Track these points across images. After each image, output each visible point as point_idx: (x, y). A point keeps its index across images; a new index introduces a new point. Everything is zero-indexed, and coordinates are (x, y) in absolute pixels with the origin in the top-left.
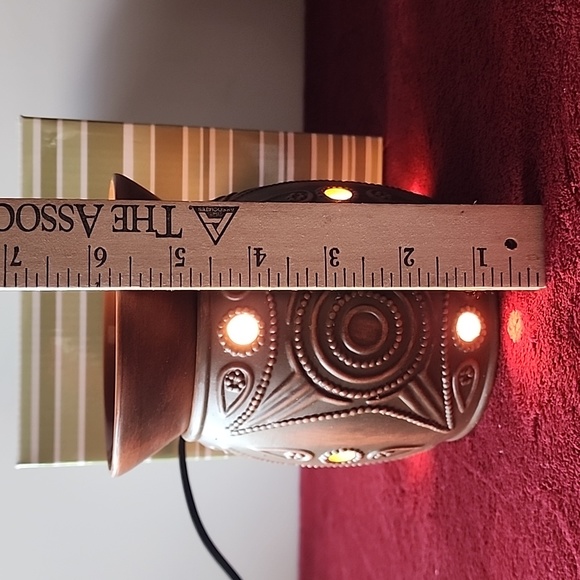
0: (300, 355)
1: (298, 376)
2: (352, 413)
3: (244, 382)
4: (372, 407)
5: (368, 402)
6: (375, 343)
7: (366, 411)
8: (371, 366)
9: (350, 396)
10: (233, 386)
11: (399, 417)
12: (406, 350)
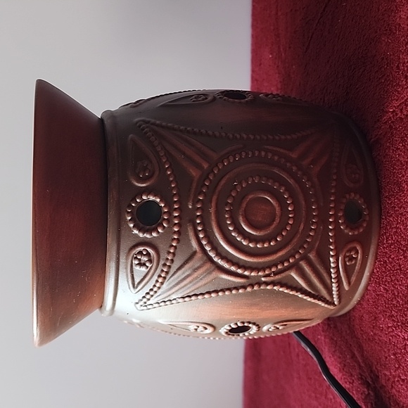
0: (201, 236)
1: (199, 255)
2: (249, 289)
3: (150, 261)
4: (267, 284)
5: (263, 279)
6: (270, 225)
7: (262, 288)
8: (265, 246)
9: (246, 273)
10: (141, 264)
11: (291, 293)
12: (297, 232)
